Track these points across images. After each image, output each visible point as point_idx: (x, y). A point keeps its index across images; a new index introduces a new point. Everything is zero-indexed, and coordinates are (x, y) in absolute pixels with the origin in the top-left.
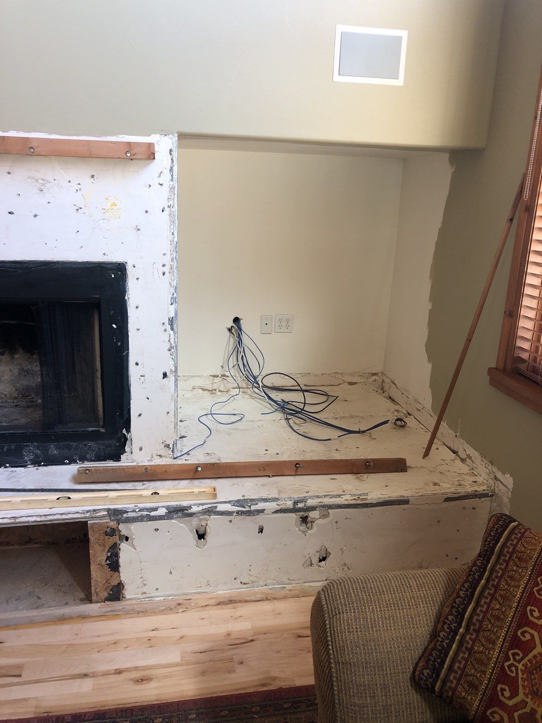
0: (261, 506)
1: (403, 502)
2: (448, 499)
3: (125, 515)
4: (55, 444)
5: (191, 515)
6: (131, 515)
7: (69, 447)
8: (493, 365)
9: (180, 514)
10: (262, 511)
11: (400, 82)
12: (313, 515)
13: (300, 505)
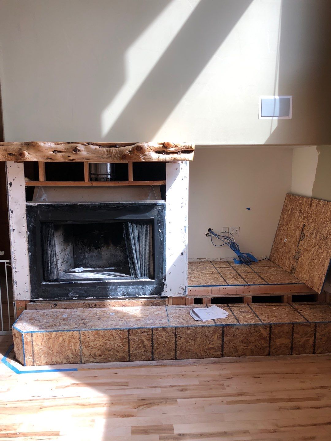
4: (132, 286)
7: (138, 288)
11: (290, 118)
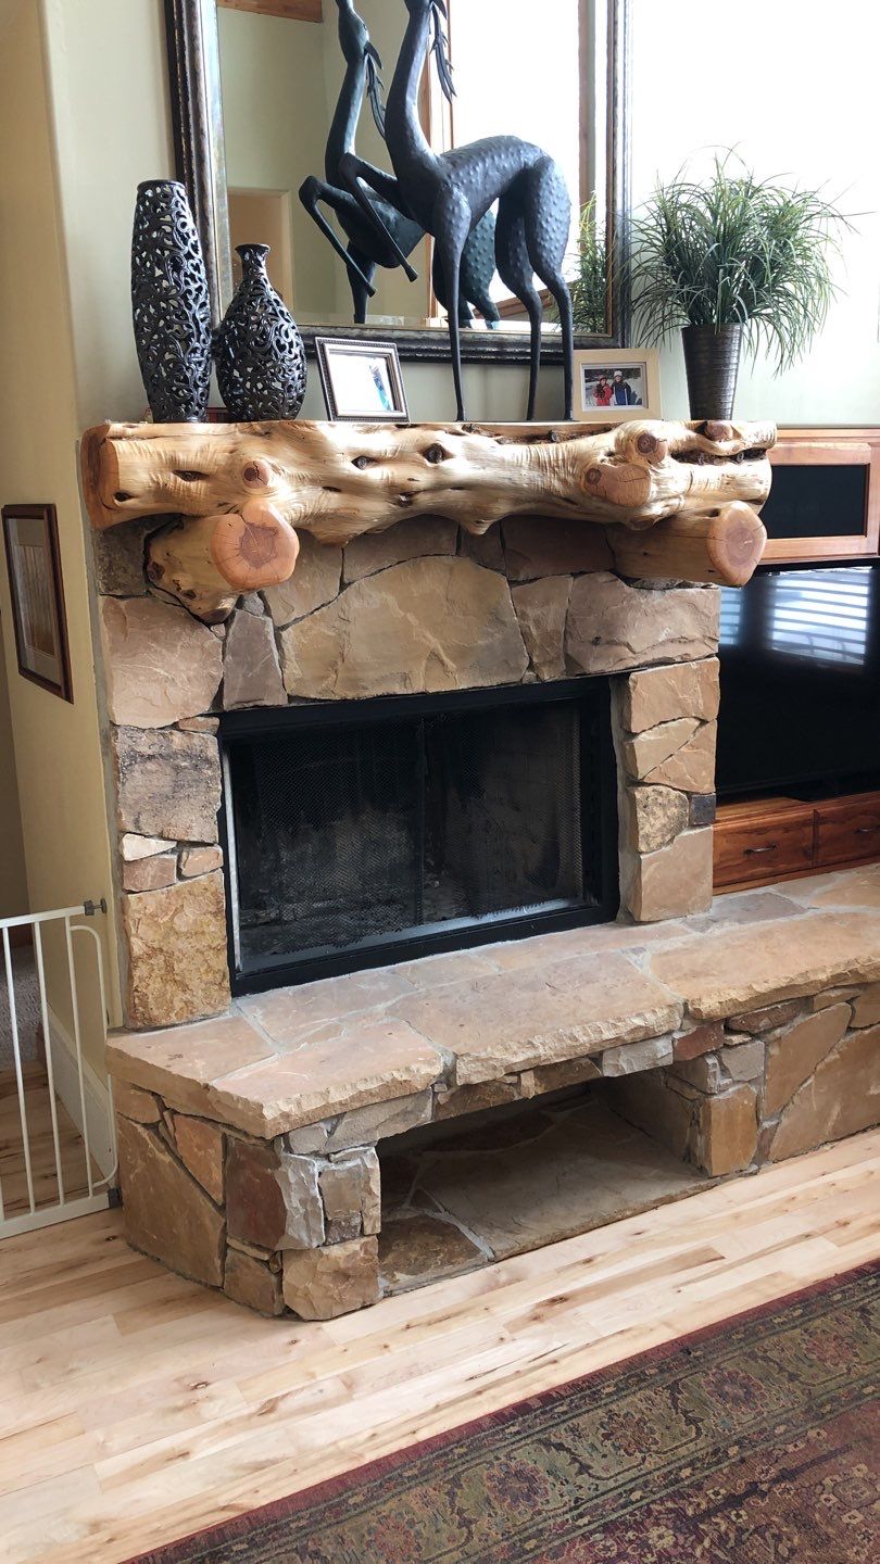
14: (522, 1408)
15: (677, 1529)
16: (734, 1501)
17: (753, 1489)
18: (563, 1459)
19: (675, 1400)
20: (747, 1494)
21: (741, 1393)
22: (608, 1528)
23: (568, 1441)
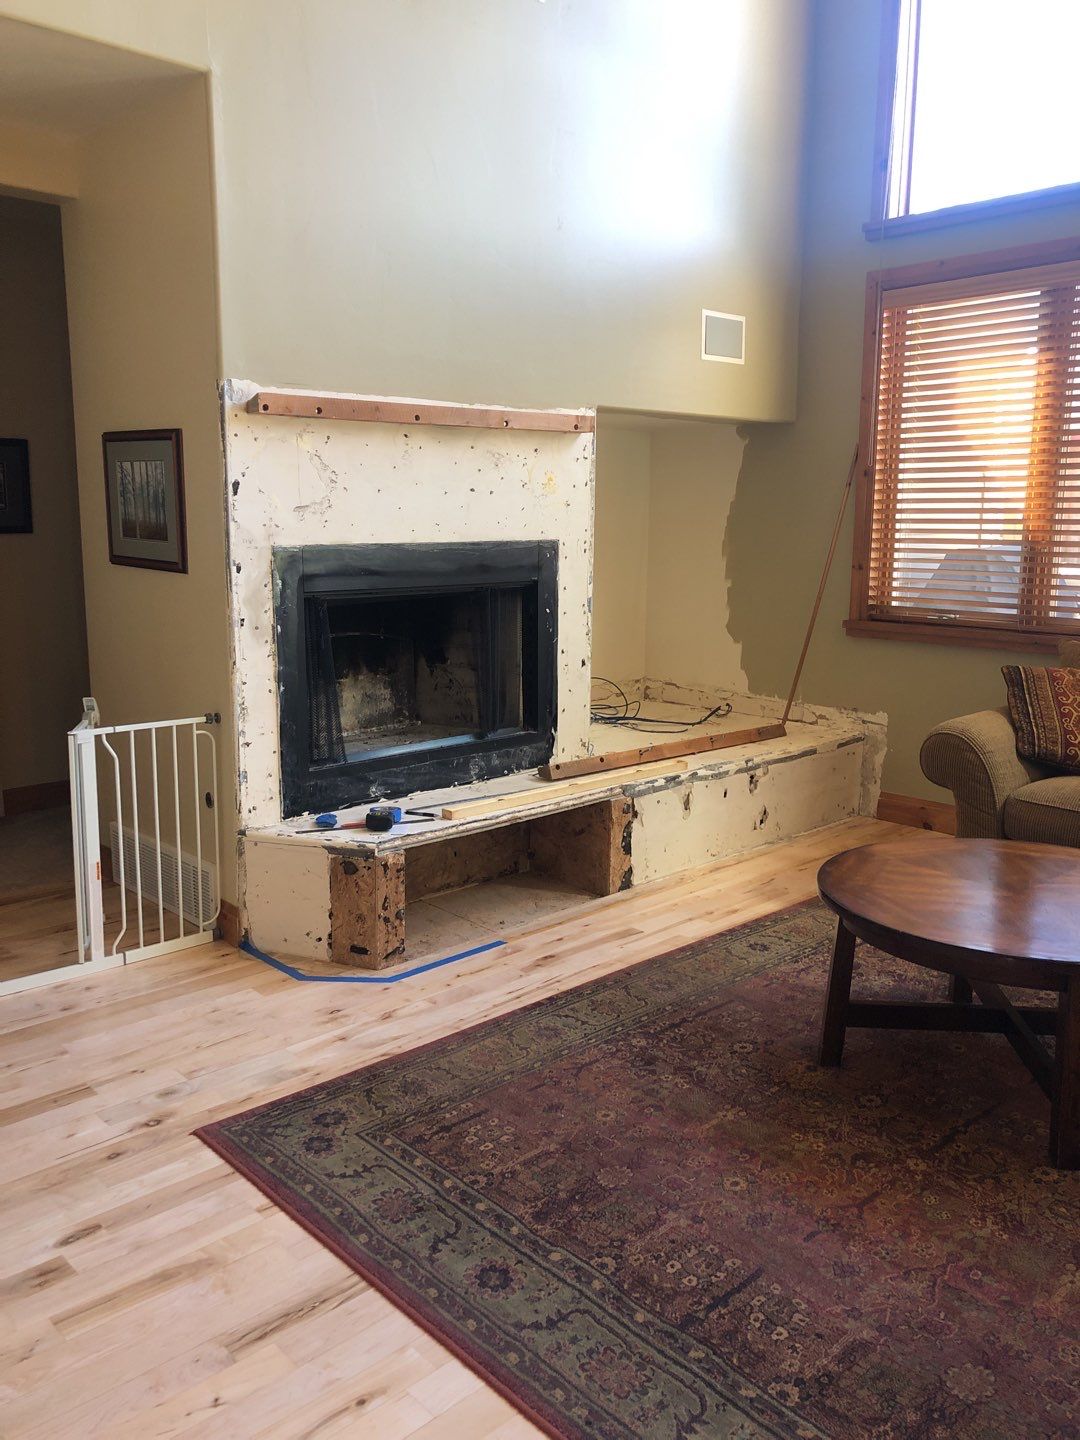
0: (725, 768)
1: (813, 752)
2: (841, 745)
3: (637, 789)
4: (497, 752)
5: (680, 783)
6: (642, 787)
7: (508, 754)
8: (847, 618)
9: (673, 784)
10: (727, 773)
11: (741, 362)
12: (759, 772)
13: (750, 764)
14: (538, 1004)
15: (646, 1039)
16: (673, 1026)
17: (684, 1020)
18: (570, 1021)
19: (629, 994)
20: (681, 1023)
21: (666, 986)
22: (606, 1042)
23: (571, 1013)
